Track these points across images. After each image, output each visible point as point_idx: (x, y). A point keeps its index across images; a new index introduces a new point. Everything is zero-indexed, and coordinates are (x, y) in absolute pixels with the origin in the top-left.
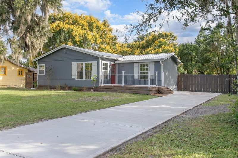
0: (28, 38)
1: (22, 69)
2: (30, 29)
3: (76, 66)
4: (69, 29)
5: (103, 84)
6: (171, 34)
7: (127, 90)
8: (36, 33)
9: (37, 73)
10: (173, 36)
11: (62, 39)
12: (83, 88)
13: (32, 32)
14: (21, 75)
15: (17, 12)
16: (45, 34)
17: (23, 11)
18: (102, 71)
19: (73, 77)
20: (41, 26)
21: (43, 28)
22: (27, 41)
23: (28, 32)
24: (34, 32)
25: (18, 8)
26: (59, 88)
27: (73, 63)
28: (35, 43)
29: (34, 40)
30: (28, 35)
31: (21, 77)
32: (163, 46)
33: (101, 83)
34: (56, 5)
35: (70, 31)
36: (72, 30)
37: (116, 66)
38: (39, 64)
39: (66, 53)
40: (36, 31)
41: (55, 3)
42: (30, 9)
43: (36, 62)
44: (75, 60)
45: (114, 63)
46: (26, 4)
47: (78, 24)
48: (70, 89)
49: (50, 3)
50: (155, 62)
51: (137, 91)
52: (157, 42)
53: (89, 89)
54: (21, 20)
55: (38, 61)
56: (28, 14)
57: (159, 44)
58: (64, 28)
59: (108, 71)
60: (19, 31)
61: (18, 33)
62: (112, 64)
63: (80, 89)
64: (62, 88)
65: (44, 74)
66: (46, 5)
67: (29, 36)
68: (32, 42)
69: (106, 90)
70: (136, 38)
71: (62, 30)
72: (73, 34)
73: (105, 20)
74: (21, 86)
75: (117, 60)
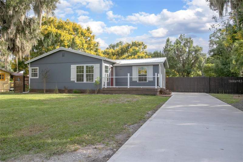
0: (18, 39)
1: (3, 73)
2: (20, 30)
3: (76, 69)
4: (57, 33)
5: (106, 87)
6: (142, 43)
7: (133, 92)
8: (27, 35)
9: (28, 77)
10: (144, 45)
11: (50, 43)
12: (86, 90)
13: (22, 34)
14: (3, 79)
15: (10, 10)
16: (35, 37)
17: (16, 10)
18: (105, 73)
19: (72, 80)
20: (32, 28)
21: (34, 30)
22: (18, 43)
23: (17, 34)
24: (25, 34)
25: (12, 6)
26: (58, 91)
27: (71, 65)
28: (25, 45)
29: (25, 42)
30: (18, 36)
31: (3, 81)
32: (138, 54)
33: (104, 85)
34: (51, 7)
35: (57, 36)
36: (60, 35)
37: (114, 69)
38: (31, 67)
39: (63, 56)
40: (27, 32)
41: (51, 5)
42: (24, 9)
43: (28, 65)
44: (74, 63)
45: (113, 66)
46: (21, 2)
47: (65, 29)
48: (70, 91)
49: (46, 4)
50: (154, 65)
51: (143, 92)
52: (131, 50)
53: (93, 92)
54: (12, 20)
55: (30, 64)
56: (22, 14)
57: (133, 51)
58: (53, 32)
59: (109, 74)
60: (10, 31)
61: (8, 33)
62: (111, 67)
63: (82, 92)
64: (61, 91)
65: (38, 77)
66: (40, 7)
67: (19, 38)
68: (22, 44)
69: (110, 92)
70: (109, 46)
71: (50, 34)
72: (62, 38)
73: (88, 28)
74: (3, 91)
75: (115, 63)
